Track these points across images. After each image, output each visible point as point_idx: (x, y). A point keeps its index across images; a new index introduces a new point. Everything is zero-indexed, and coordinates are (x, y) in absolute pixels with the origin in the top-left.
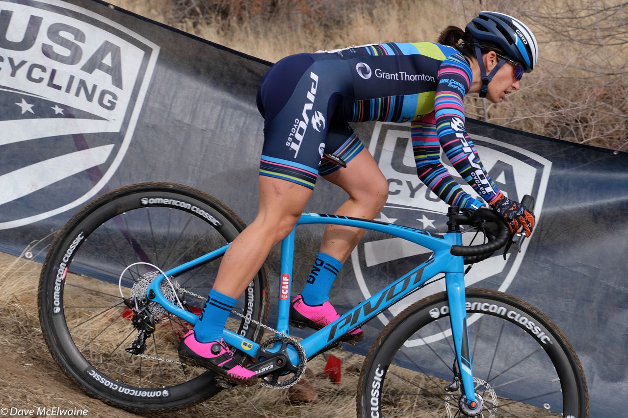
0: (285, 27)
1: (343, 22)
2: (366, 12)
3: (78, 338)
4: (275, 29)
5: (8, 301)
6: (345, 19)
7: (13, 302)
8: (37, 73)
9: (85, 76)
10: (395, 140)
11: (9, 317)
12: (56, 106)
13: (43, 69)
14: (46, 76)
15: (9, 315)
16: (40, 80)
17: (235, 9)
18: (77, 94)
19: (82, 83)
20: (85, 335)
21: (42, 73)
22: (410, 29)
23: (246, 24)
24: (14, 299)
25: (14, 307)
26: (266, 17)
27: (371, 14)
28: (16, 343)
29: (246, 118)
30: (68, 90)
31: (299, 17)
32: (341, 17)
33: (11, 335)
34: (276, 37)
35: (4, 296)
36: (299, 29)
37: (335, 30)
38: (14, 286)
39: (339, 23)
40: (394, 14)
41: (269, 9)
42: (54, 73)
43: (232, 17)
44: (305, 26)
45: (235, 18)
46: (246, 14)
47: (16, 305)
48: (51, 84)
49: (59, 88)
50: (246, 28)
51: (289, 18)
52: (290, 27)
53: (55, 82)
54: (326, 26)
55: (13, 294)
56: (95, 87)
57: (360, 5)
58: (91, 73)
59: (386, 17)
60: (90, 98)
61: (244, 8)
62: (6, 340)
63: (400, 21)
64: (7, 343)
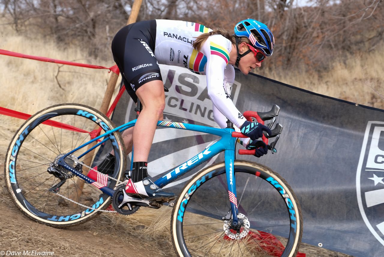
0: (296, 72)
1: (329, 68)
2: (342, 62)
3: (202, 251)
4: (290, 74)
5: (162, 231)
6: (330, 66)
7: (165, 231)
8: (173, 102)
9: (200, 102)
10: (380, 132)
11: (163, 240)
12: (185, 120)
13: (177, 100)
14: (179, 103)
15: (163, 239)
16: (175, 106)
17: (267, 63)
18: (196, 113)
19: (198, 107)
20: (206, 250)
21: (176, 102)
22: (368, 70)
23: (273, 72)
24: (166, 230)
25: (166, 234)
26: (285, 67)
27: (345, 63)
28: (169, 255)
29: (291, 122)
30: (190, 111)
31: (303, 66)
32: (328, 65)
33: (166, 250)
34: (291, 78)
35: (160, 228)
36: (304, 73)
37: (324, 73)
38: (165, 222)
39: (326, 69)
40: (358, 62)
41: (286, 62)
42: (182, 101)
43: (266, 68)
44: (307, 71)
45: (267, 69)
46: (273, 66)
47: (167, 233)
48: (182, 108)
49: (185, 110)
50: (274, 74)
51: (297, 67)
52: (299, 72)
53: (183, 107)
54: (319, 71)
55: (165, 226)
56: (205, 108)
57: (338, 58)
58: (203, 101)
59: (354, 64)
60: (203, 115)
61: (272, 63)
62: (164, 253)
63: (362, 66)
64: (164, 255)
